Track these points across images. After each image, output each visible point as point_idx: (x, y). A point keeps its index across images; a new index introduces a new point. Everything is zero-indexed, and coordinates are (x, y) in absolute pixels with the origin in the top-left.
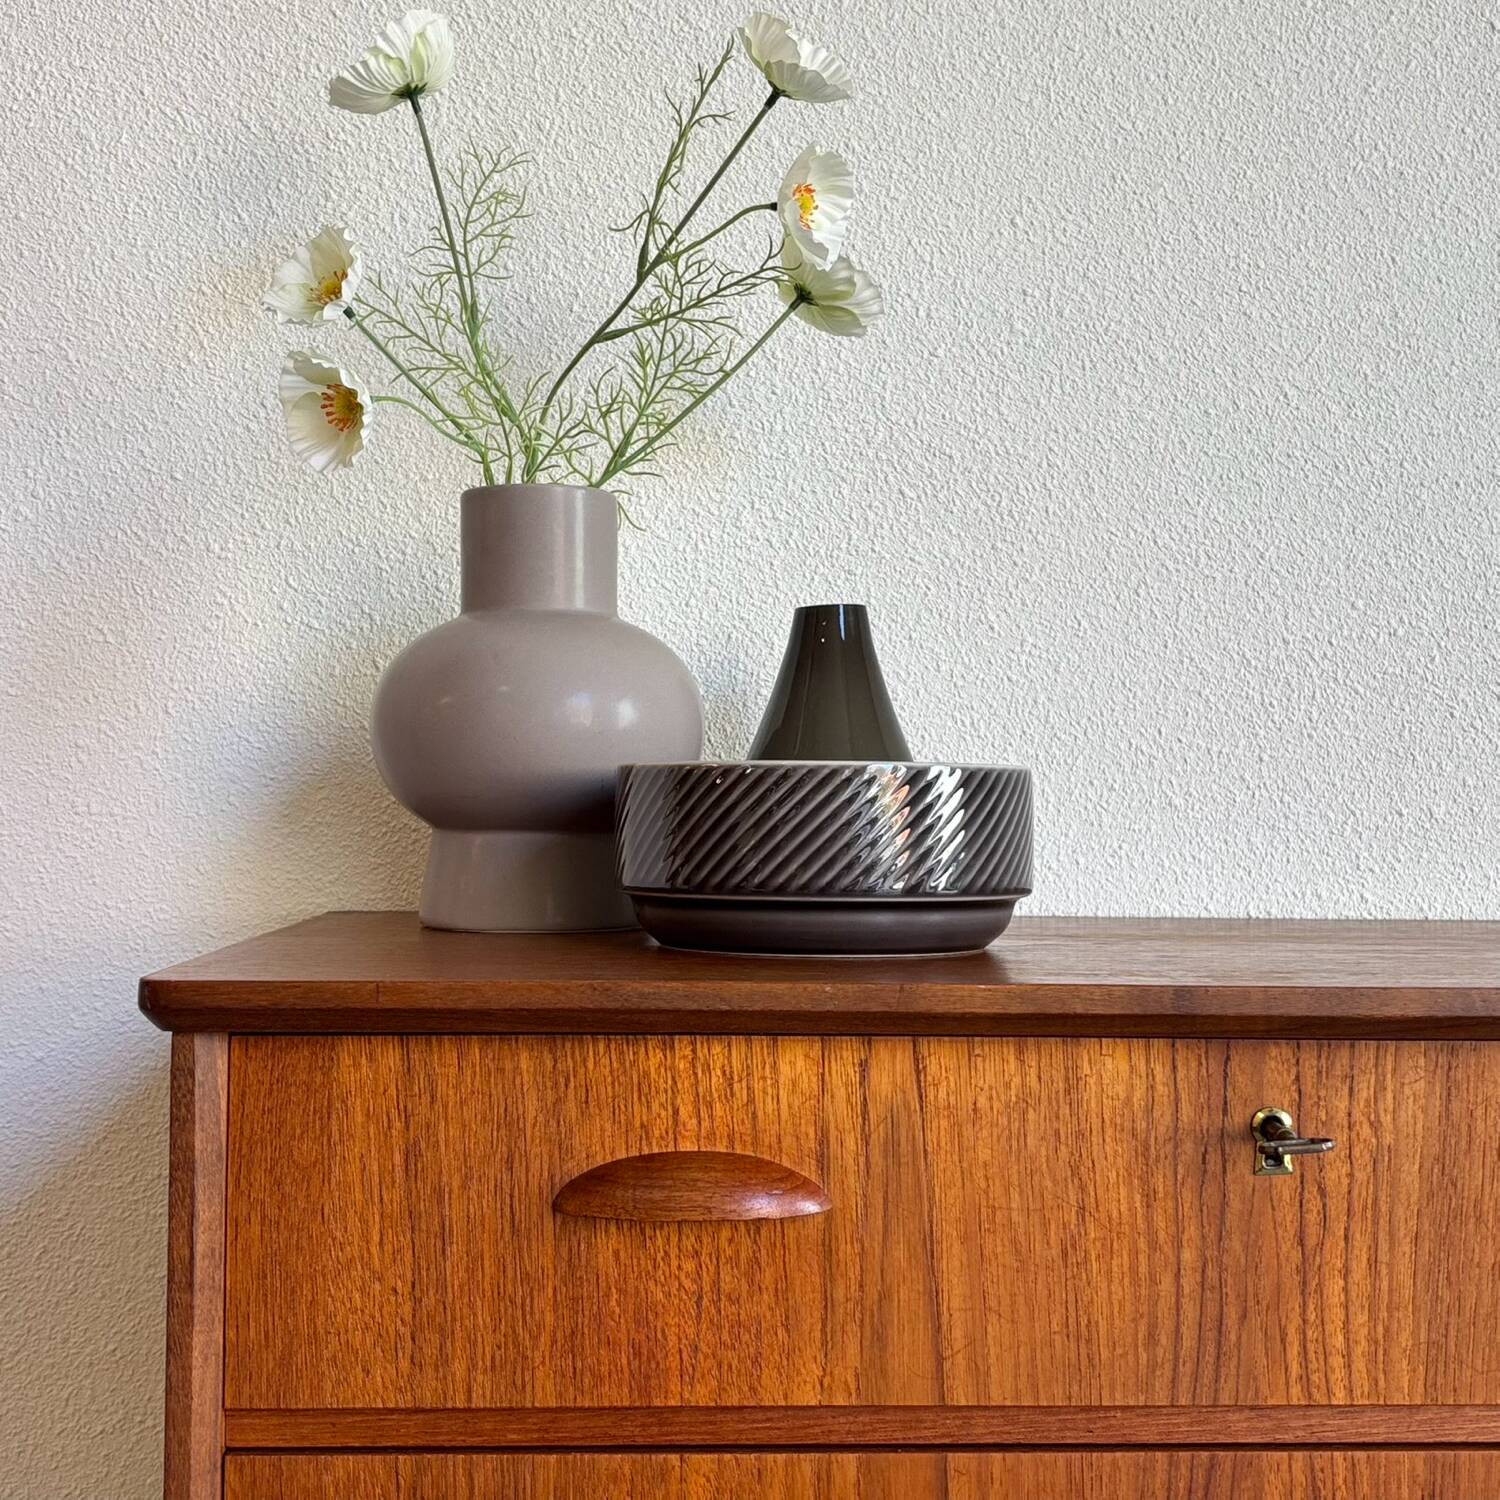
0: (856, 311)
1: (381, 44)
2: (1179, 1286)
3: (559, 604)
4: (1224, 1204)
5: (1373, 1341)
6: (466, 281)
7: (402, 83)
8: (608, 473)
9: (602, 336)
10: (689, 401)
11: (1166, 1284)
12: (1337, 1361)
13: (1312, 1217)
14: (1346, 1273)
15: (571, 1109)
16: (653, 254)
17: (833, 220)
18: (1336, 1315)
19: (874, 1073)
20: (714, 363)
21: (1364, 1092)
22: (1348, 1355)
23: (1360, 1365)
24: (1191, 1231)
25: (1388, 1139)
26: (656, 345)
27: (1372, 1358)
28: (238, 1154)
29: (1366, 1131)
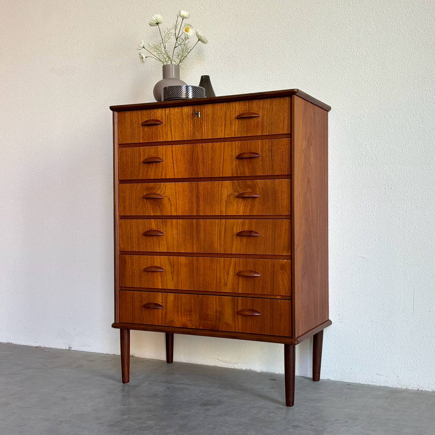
0: (204, 41)
1: (152, 19)
2: (191, 129)
3: (171, 77)
4: (194, 121)
5: (207, 133)
6: (164, 44)
7: (156, 23)
8: (180, 63)
9: (175, 48)
10: (187, 53)
11: (190, 128)
12: (204, 135)
13: (202, 121)
14: (204, 126)
15: (143, 116)
16: (177, 37)
17: (193, 31)
18: (204, 130)
19: (166, 111)
20: (190, 49)
21: (206, 109)
22: (205, 134)
23: (206, 135)
24: (192, 123)
25: (208, 113)
26: (183, 48)
27: (207, 134)
28: (118, 122)
29: (206, 113)
